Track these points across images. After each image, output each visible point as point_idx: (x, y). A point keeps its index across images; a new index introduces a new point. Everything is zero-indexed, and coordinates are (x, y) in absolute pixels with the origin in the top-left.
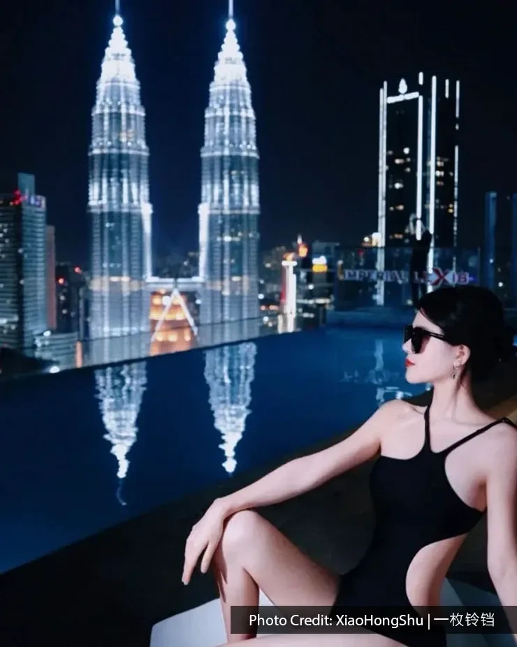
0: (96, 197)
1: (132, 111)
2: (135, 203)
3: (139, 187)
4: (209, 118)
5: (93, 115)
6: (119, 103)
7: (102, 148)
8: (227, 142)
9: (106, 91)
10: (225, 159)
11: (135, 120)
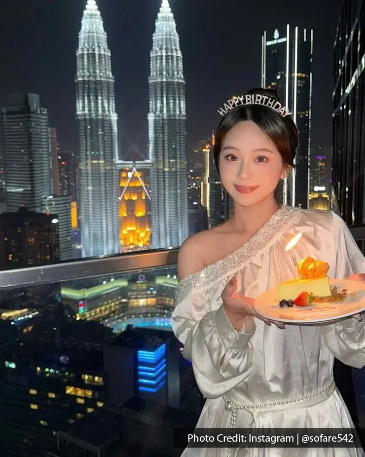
0: (81, 109)
1: (102, 52)
2: (107, 112)
3: (108, 102)
4: (153, 57)
5: (77, 55)
6: (94, 47)
7: (83, 76)
8: (164, 73)
9: (85, 39)
10: (164, 84)
11: (105, 58)
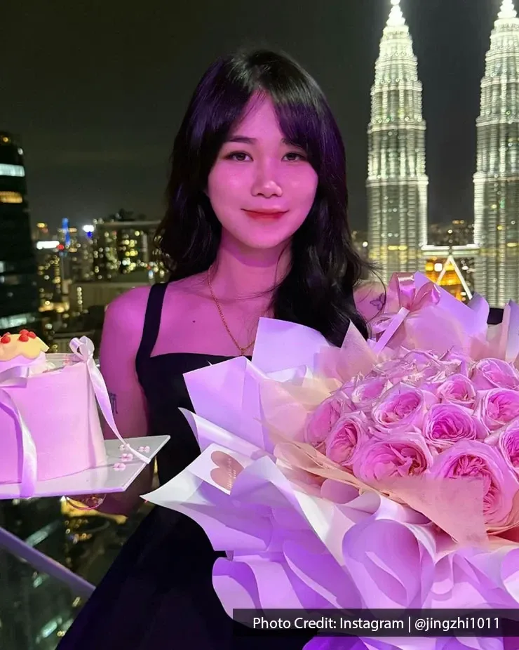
0: (376, 172)
1: (409, 88)
2: (412, 176)
3: (415, 160)
4: (485, 88)
5: (373, 93)
7: (381, 125)
8: (503, 110)
9: (384, 70)
10: (501, 127)
11: (413, 96)
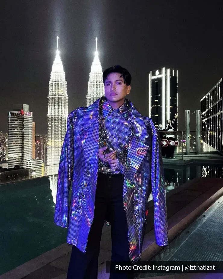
0: (50, 112)
4: (89, 85)
5: (49, 84)
6: (58, 80)
7: (52, 95)
9: (54, 76)
10: (95, 99)
11: (64, 86)
